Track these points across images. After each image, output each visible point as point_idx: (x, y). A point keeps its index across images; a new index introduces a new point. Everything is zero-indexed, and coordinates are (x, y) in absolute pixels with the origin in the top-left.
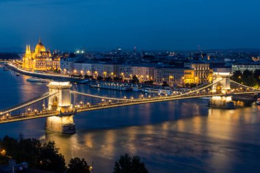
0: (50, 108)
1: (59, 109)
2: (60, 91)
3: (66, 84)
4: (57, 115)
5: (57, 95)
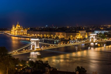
0: (31, 49)
1: (35, 49)
2: (36, 42)
3: (38, 39)
4: (34, 52)
5: (34, 44)
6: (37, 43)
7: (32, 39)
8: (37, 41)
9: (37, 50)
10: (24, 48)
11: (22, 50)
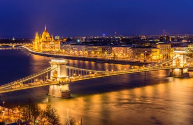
1: (58, 80)
2: (59, 66)
3: (63, 61)
4: (57, 85)
5: (56, 69)
6: (61, 67)
7: (53, 61)
8: (61, 65)
9: (61, 81)
10: (36, 78)
11: (33, 81)
